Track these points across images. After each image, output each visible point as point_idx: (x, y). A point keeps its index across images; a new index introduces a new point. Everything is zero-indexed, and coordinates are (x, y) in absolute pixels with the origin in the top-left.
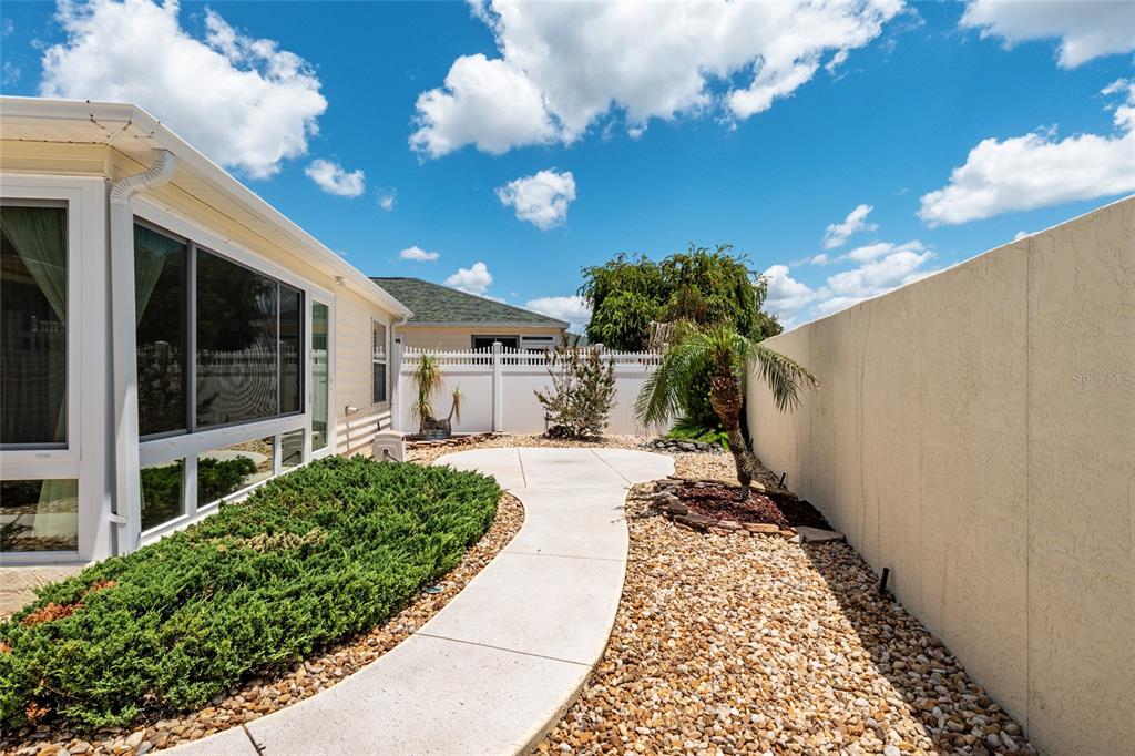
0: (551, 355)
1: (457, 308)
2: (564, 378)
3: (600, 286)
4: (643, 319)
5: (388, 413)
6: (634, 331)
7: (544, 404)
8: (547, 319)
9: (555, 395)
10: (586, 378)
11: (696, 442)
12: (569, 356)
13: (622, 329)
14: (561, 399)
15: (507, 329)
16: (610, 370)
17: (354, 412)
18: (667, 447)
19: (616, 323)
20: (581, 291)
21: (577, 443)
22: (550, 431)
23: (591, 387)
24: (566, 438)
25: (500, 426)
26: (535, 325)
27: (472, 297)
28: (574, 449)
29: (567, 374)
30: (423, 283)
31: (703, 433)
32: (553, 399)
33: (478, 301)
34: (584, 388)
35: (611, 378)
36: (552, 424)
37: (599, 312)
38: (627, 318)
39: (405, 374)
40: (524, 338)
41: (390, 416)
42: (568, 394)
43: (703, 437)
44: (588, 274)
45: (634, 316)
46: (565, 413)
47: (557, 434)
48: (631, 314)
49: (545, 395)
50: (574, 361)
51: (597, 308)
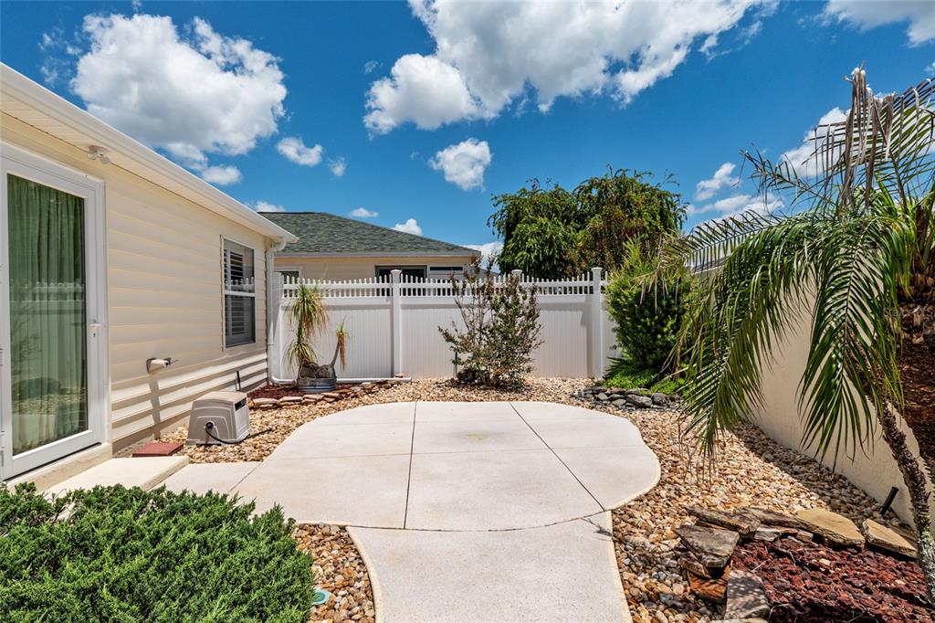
0: (460, 285)
1: (361, 239)
2: (476, 311)
3: (512, 214)
4: (559, 246)
5: (264, 356)
6: (550, 258)
7: (451, 344)
8: (457, 247)
9: (465, 332)
10: (502, 310)
11: (650, 392)
12: (481, 284)
13: (537, 258)
14: (473, 337)
15: (413, 258)
16: (532, 301)
17: (161, 367)
18: (612, 400)
19: (529, 251)
20: (492, 220)
21: (494, 393)
22: (460, 375)
23: (509, 320)
24: (479, 384)
25: (400, 368)
26: (444, 254)
27: (379, 228)
28: (490, 403)
29: (480, 306)
30: (331, 216)
31: (656, 381)
32: (462, 337)
33: (385, 232)
34: (500, 322)
35: (534, 310)
36: (460, 368)
37: (511, 241)
38: (542, 245)
39: (286, 309)
40: (432, 269)
41: (267, 360)
42: (480, 330)
43: (658, 385)
44: (499, 203)
45: (550, 242)
46: (476, 356)
47: (469, 380)
48: (546, 241)
49: (452, 332)
50: (486, 291)
51: (509, 236)
